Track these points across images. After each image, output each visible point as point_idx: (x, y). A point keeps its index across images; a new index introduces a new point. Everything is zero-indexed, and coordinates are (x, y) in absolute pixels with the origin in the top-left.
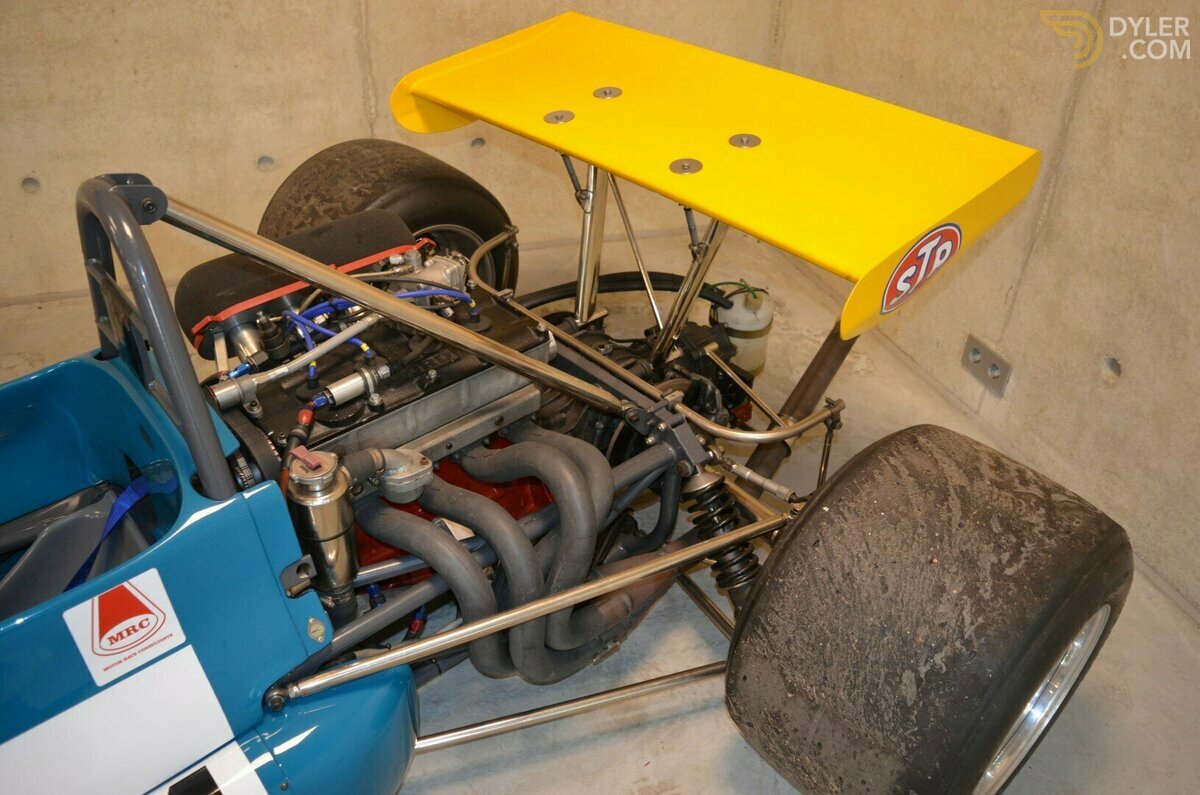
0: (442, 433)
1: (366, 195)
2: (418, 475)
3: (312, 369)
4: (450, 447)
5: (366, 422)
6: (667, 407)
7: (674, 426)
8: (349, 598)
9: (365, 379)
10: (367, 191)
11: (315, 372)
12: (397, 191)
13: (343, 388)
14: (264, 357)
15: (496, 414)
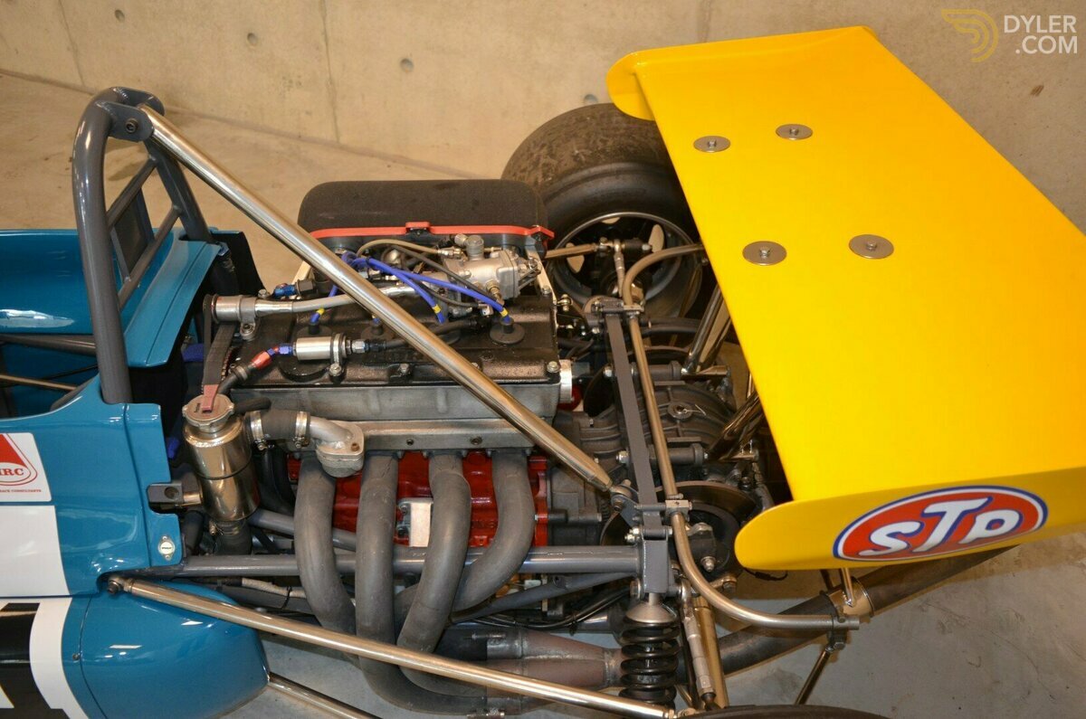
0: (405, 427)
1: (580, 162)
2: (342, 457)
3: (316, 315)
4: (411, 443)
5: (318, 386)
6: (662, 513)
7: (647, 538)
8: (236, 533)
9: (332, 346)
10: (583, 157)
11: (317, 320)
12: (614, 166)
13: (308, 347)
14: (310, 286)
15: (475, 433)
